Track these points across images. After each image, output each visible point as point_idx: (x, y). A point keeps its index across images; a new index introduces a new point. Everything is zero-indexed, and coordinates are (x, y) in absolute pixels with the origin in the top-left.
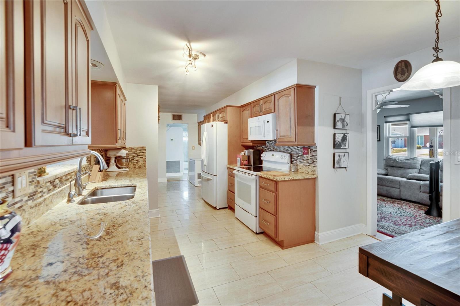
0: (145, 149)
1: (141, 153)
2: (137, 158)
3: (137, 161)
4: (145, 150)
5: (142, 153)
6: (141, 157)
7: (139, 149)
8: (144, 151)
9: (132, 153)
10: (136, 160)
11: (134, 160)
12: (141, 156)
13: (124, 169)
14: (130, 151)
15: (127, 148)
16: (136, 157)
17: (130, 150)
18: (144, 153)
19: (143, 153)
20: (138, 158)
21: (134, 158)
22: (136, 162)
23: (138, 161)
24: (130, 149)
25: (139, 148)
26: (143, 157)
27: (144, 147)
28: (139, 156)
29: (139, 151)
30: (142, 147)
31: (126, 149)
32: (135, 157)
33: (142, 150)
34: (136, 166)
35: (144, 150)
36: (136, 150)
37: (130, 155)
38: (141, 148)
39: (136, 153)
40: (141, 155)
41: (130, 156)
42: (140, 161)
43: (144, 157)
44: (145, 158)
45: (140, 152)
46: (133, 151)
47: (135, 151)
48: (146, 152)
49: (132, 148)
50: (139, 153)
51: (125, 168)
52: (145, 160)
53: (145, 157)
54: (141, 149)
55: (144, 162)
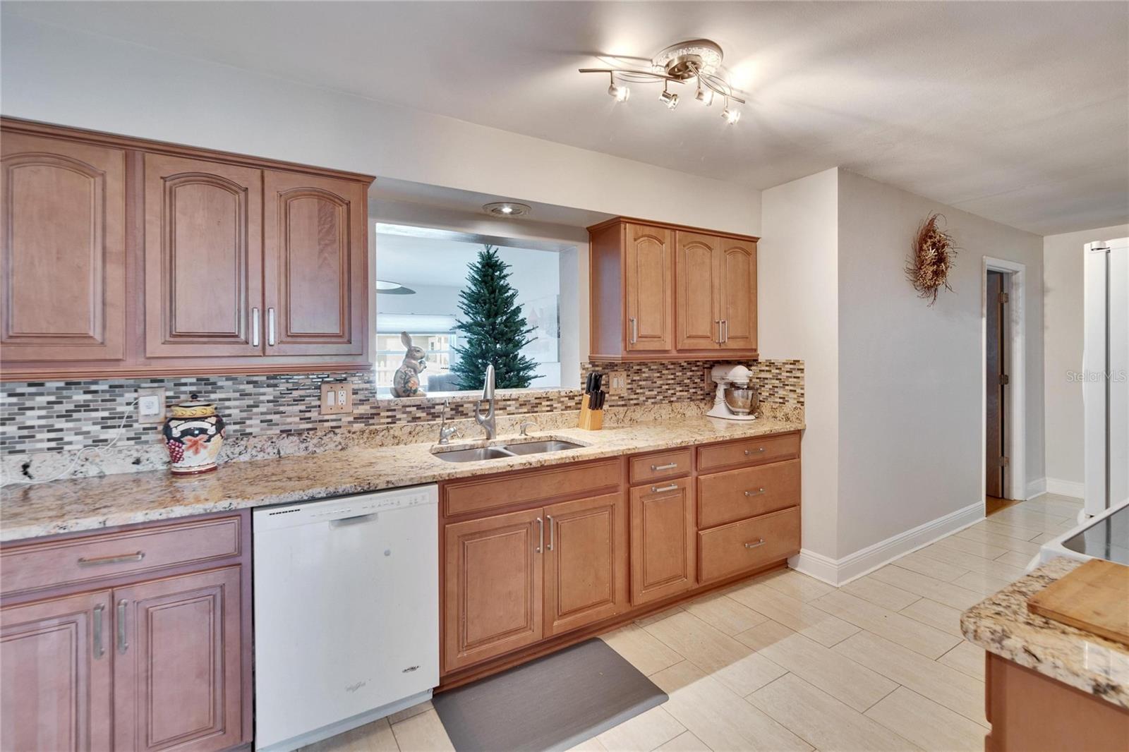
0: (801, 367)
1: (791, 377)
2: (781, 392)
3: (781, 401)
4: (803, 369)
5: (795, 377)
6: (791, 391)
7: (786, 366)
8: (798, 374)
9: (771, 376)
10: (780, 398)
11: (776, 395)
12: (792, 388)
13: (741, 417)
14: (767, 371)
15: (760, 363)
16: (781, 387)
17: (767, 368)
18: (798, 378)
19: (795, 380)
20: (785, 393)
21: (776, 390)
22: (780, 403)
23: (784, 401)
24: (767, 366)
25: (787, 364)
26: (795, 391)
27: (798, 361)
28: (787, 387)
29: (787, 372)
30: (795, 362)
31: (759, 365)
32: (777, 387)
33: (794, 369)
34: (778, 415)
35: (798, 369)
36: (781, 369)
37: (766, 381)
38: (791, 364)
39: (779, 377)
40: (791, 385)
41: (767, 384)
42: (788, 401)
43: (799, 391)
44: (803, 394)
45: (788, 374)
46: (775, 371)
47: (778, 371)
48: (803, 377)
49: (771, 364)
50: (787, 377)
51: (743, 412)
52: (801, 400)
53: (802, 391)
54: (792, 366)
55: (799, 405)
